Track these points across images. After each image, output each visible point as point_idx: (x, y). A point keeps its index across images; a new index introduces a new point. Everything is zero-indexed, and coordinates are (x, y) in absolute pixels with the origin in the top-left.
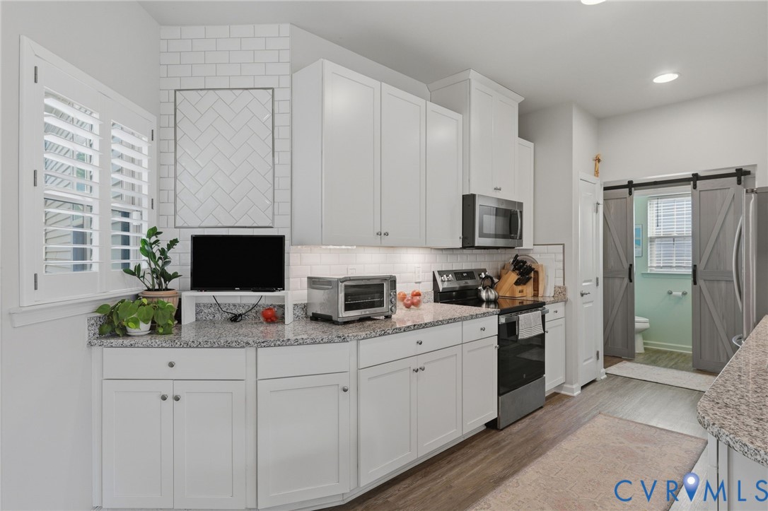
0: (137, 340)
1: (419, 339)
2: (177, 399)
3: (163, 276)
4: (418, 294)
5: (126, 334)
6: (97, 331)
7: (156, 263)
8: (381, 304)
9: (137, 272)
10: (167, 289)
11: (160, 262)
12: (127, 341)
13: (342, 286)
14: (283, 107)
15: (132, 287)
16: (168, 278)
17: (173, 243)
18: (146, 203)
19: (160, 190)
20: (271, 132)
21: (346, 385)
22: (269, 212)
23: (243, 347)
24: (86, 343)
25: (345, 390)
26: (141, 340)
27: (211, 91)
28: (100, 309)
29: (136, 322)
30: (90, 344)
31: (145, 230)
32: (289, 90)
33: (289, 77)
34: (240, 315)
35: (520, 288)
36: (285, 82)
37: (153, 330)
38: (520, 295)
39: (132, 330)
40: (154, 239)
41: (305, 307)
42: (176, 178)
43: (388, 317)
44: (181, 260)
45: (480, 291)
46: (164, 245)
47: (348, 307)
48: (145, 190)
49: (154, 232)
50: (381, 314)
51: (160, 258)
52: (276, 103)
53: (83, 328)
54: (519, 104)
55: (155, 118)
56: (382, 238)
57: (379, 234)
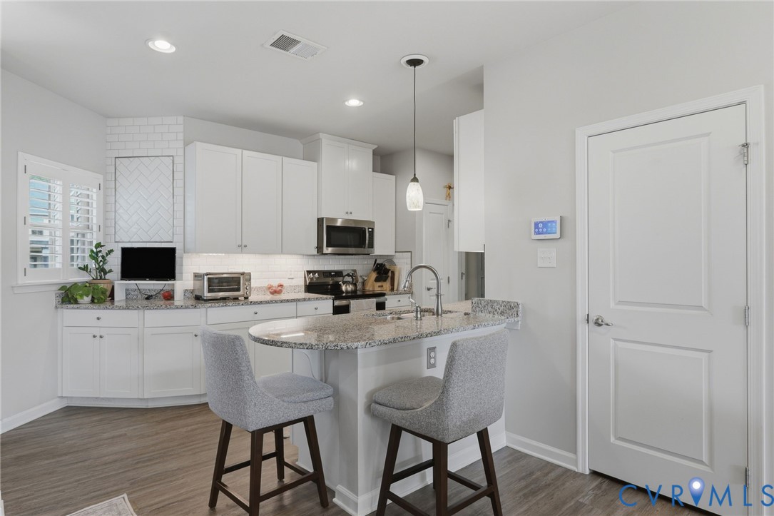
0: (82, 305)
1: (256, 311)
2: (101, 337)
3: (102, 270)
4: (281, 286)
5: (76, 302)
6: (60, 300)
7: (98, 264)
8: (238, 290)
9: (85, 268)
10: (105, 279)
11: (101, 264)
12: (75, 306)
13: (206, 277)
14: (179, 168)
15: (84, 278)
16: (105, 273)
17: (110, 252)
18: (95, 228)
19: (106, 219)
20: (171, 183)
21: (197, 333)
22: (170, 232)
23: (135, 309)
24: (54, 306)
25: (196, 336)
26: (84, 306)
27: (136, 158)
28: (61, 289)
29: (81, 296)
30: (56, 308)
31: (94, 243)
32: (183, 158)
33: (183, 149)
34: (152, 296)
35: (380, 284)
36: (181, 152)
37: (93, 301)
38: (380, 289)
39: (80, 301)
40: (99, 249)
41: (192, 292)
42: (115, 212)
43: (246, 298)
44: (115, 262)
45: (340, 285)
46: (104, 253)
47: (210, 291)
48: (95, 221)
49: (99, 245)
50: (241, 296)
51: (101, 261)
52: (175, 165)
53: (53, 299)
54: (373, 150)
55: (102, 176)
56: (242, 248)
57: (239, 246)
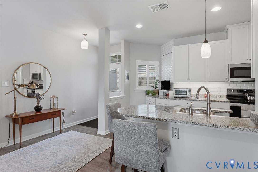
6: (146, 94)
8: (186, 95)
9: (152, 86)
10: (157, 89)
18: (157, 76)
19: (161, 73)
20: (171, 61)
22: (171, 76)
27: (166, 55)
28: (146, 91)
37: (152, 95)
43: (190, 98)
47: (176, 94)
55: (159, 62)
56: (189, 80)
57: (187, 79)
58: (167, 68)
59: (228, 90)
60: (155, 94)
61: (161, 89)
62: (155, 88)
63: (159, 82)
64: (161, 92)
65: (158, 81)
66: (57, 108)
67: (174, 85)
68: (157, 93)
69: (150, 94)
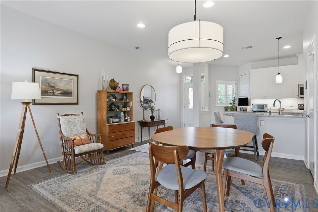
6: (225, 110)
10: (235, 106)
11: (234, 102)
15: (230, 105)
18: (234, 94)
20: (249, 81)
22: (249, 93)
27: (243, 76)
42: (239, 89)
52: (250, 76)
57: (264, 96)
58: (244, 87)
59: (299, 104)
60: (233, 109)
61: (239, 105)
62: (232, 104)
63: (237, 99)
64: (239, 108)
65: (235, 99)
66: (161, 119)
67: (252, 101)
68: (235, 109)
69: (229, 110)
